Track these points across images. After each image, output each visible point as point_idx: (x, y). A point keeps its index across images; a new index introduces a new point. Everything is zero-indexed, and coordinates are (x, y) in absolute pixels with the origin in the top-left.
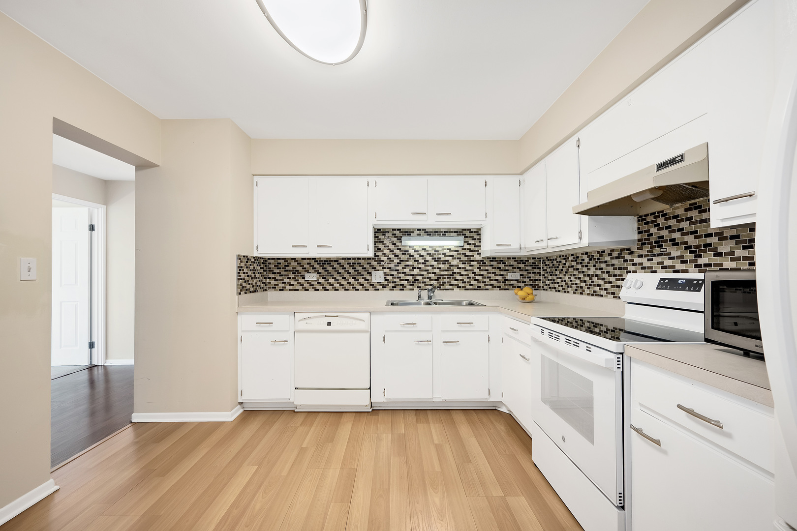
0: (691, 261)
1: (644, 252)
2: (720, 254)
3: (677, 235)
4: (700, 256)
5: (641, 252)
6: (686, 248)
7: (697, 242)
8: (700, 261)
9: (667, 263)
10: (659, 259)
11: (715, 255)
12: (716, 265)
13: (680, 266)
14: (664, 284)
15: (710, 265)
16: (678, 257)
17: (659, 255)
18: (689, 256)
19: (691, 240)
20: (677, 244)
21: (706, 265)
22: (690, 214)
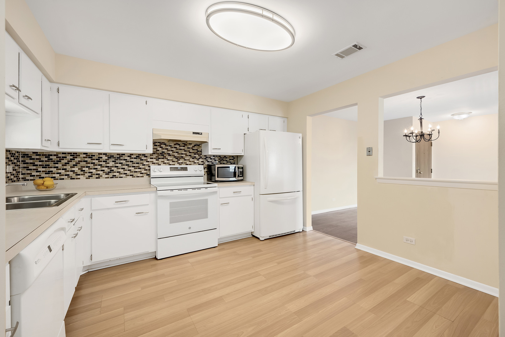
0: (176, 162)
1: (154, 156)
2: (186, 160)
3: (171, 152)
4: (180, 160)
5: (152, 157)
6: (174, 157)
7: (178, 155)
8: (179, 162)
9: (166, 161)
10: (162, 160)
11: (184, 160)
12: (184, 163)
13: (171, 163)
14: (172, 169)
15: (183, 163)
16: (171, 160)
17: (162, 158)
18: (175, 160)
19: (176, 154)
20: (171, 155)
21: (181, 163)
22: (176, 146)
